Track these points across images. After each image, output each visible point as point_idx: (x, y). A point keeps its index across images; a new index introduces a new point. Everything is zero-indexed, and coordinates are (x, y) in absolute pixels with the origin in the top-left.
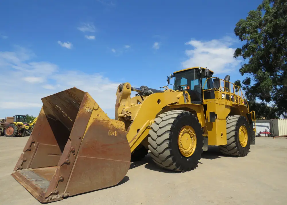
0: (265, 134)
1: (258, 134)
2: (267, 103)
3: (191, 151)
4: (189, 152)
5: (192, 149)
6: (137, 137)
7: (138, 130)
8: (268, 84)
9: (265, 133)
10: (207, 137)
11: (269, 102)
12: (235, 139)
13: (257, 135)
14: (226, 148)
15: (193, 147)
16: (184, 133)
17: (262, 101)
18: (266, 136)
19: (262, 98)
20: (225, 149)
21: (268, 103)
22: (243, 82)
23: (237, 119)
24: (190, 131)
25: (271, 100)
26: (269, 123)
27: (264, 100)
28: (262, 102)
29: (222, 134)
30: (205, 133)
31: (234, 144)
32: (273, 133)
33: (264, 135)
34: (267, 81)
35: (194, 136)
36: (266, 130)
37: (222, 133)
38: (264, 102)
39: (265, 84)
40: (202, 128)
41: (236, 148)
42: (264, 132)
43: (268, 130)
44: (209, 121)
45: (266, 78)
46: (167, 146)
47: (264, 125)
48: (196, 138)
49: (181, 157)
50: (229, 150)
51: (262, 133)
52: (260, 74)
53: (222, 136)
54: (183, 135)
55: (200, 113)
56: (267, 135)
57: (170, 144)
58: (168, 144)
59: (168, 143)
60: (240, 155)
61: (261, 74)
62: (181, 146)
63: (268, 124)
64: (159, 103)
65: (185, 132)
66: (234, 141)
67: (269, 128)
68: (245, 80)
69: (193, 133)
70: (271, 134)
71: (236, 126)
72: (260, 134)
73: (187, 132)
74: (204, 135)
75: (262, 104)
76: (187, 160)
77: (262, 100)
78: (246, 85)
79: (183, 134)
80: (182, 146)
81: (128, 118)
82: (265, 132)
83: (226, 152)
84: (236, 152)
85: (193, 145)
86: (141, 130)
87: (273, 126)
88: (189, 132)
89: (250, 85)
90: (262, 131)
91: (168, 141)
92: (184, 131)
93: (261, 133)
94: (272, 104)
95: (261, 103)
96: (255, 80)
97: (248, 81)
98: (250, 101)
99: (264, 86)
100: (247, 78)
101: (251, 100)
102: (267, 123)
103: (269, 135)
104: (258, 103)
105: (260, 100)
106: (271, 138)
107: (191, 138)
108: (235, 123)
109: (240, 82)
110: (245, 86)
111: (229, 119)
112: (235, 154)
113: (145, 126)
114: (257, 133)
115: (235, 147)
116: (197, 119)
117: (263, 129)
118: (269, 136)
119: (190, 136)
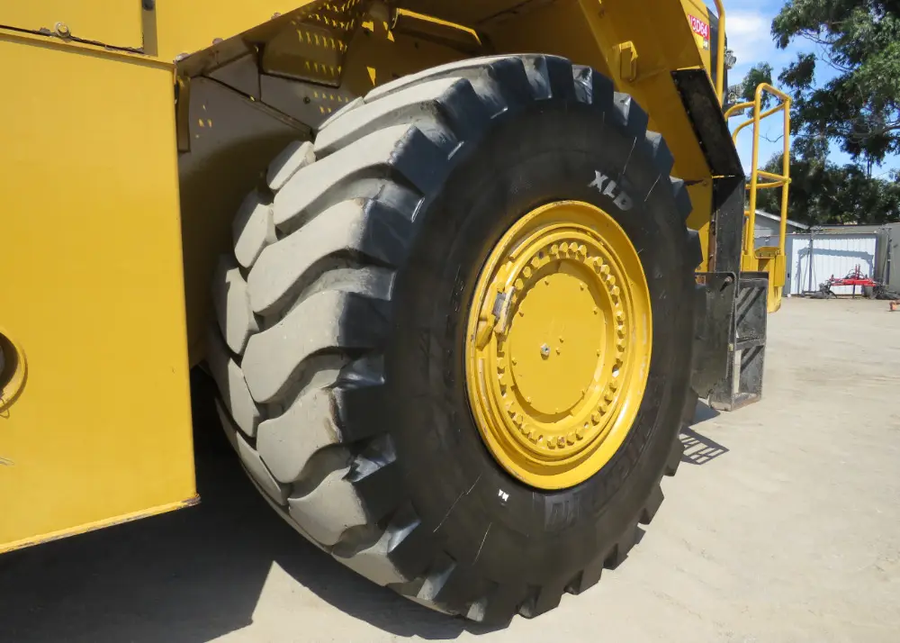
0: (852, 286)
1: (821, 286)
2: (869, 166)
8: (891, 67)
9: (854, 284)
11: (879, 162)
13: (818, 289)
17: (852, 158)
18: (854, 296)
19: (852, 148)
21: (875, 165)
22: (783, 74)
25: (891, 149)
26: (875, 240)
27: (862, 155)
28: (851, 162)
32: (888, 282)
33: (848, 290)
34: (887, 55)
36: (858, 270)
38: (861, 163)
39: (878, 69)
42: (847, 278)
43: (866, 270)
45: (882, 45)
47: (851, 249)
51: (839, 283)
52: (856, 26)
56: (859, 289)
61: (861, 30)
63: (869, 246)
67: (870, 263)
68: (793, 64)
70: (875, 289)
72: (832, 289)
75: (852, 169)
77: (851, 155)
78: (795, 88)
82: (853, 280)
87: (888, 251)
89: (809, 87)
90: (840, 275)
93: (833, 281)
94: (893, 170)
95: (850, 166)
96: (835, 56)
97: (802, 73)
98: (805, 157)
99: (872, 75)
100: (801, 57)
101: (809, 153)
102: (863, 241)
103: (870, 289)
104: (836, 167)
105: (846, 153)
106: (874, 303)
109: (769, 71)
110: (787, 91)
114: (819, 282)
117: (843, 268)
118: (866, 295)
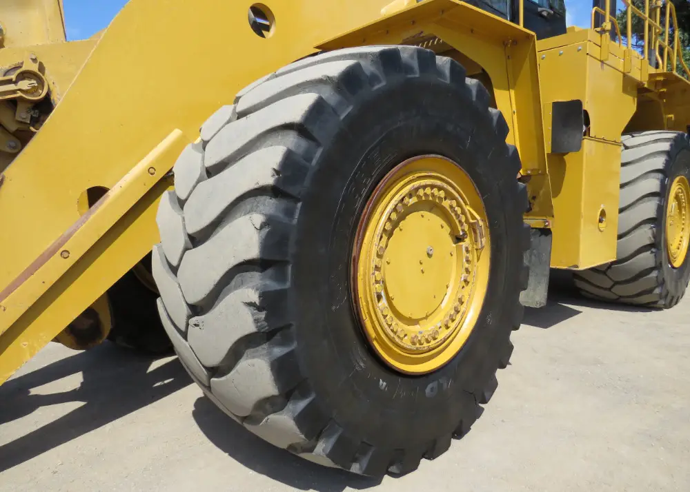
3: (452, 325)
4: (443, 334)
5: (458, 312)
6: (77, 249)
7: (95, 194)
10: (546, 232)
12: (654, 237)
14: (604, 273)
15: (465, 300)
16: (402, 213)
20: (601, 276)
23: (666, 146)
24: (449, 196)
29: (603, 214)
30: (536, 208)
31: (647, 259)
35: (473, 227)
37: (602, 207)
40: (524, 179)
41: (654, 274)
44: (548, 149)
46: (246, 323)
48: (485, 241)
49: (382, 384)
50: (617, 283)
53: (601, 221)
54: (395, 225)
55: (512, 92)
57: (269, 303)
58: (250, 304)
59: (254, 297)
60: (662, 302)
62: (384, 302)
64: (259, 29)
65: (413, 200)
66: (648, 242)
69: (468, 208)
71: (660, 176)
73: (433, 206)
74: (532, 222)
76: (428, 390)
79: (402, 217)
80: (389, 300)
81: (23, 115)
83: (606, 289)
84: (650, 291)
85: (468, 288)
86: (111, 195)
88: (446, 204)
91: (256, 278)
92: (410, 195)
107: (458, 239)
108: (660, 162)
111: (626, 148)
112: (645, 299)
113: (151, 170)
115: (652, 269)
116: (495, 118)
119: (447, 229)
